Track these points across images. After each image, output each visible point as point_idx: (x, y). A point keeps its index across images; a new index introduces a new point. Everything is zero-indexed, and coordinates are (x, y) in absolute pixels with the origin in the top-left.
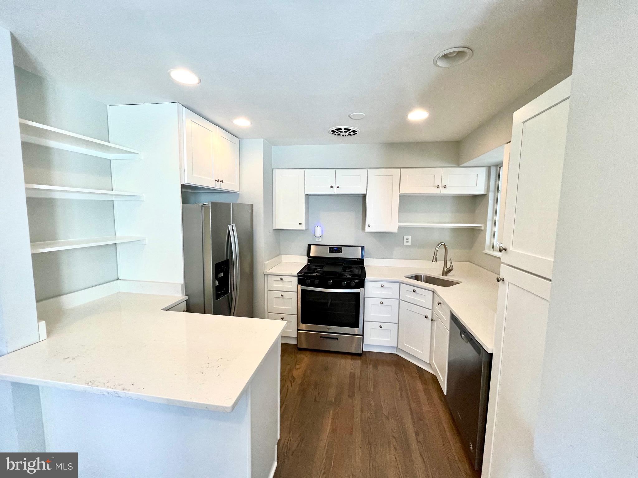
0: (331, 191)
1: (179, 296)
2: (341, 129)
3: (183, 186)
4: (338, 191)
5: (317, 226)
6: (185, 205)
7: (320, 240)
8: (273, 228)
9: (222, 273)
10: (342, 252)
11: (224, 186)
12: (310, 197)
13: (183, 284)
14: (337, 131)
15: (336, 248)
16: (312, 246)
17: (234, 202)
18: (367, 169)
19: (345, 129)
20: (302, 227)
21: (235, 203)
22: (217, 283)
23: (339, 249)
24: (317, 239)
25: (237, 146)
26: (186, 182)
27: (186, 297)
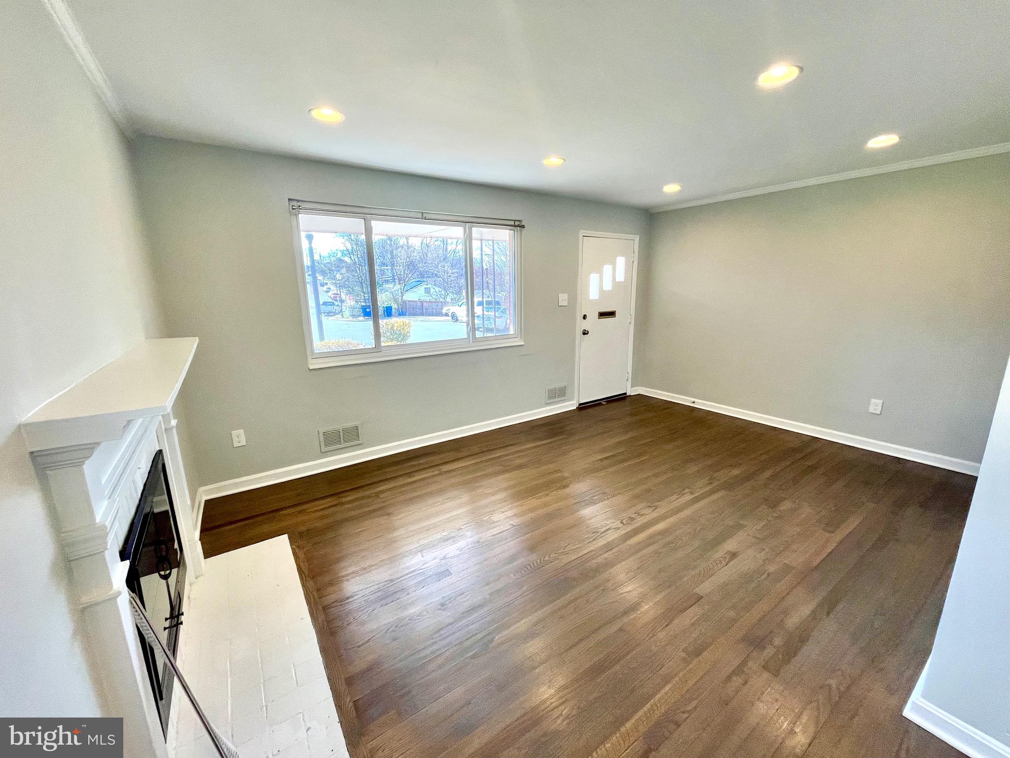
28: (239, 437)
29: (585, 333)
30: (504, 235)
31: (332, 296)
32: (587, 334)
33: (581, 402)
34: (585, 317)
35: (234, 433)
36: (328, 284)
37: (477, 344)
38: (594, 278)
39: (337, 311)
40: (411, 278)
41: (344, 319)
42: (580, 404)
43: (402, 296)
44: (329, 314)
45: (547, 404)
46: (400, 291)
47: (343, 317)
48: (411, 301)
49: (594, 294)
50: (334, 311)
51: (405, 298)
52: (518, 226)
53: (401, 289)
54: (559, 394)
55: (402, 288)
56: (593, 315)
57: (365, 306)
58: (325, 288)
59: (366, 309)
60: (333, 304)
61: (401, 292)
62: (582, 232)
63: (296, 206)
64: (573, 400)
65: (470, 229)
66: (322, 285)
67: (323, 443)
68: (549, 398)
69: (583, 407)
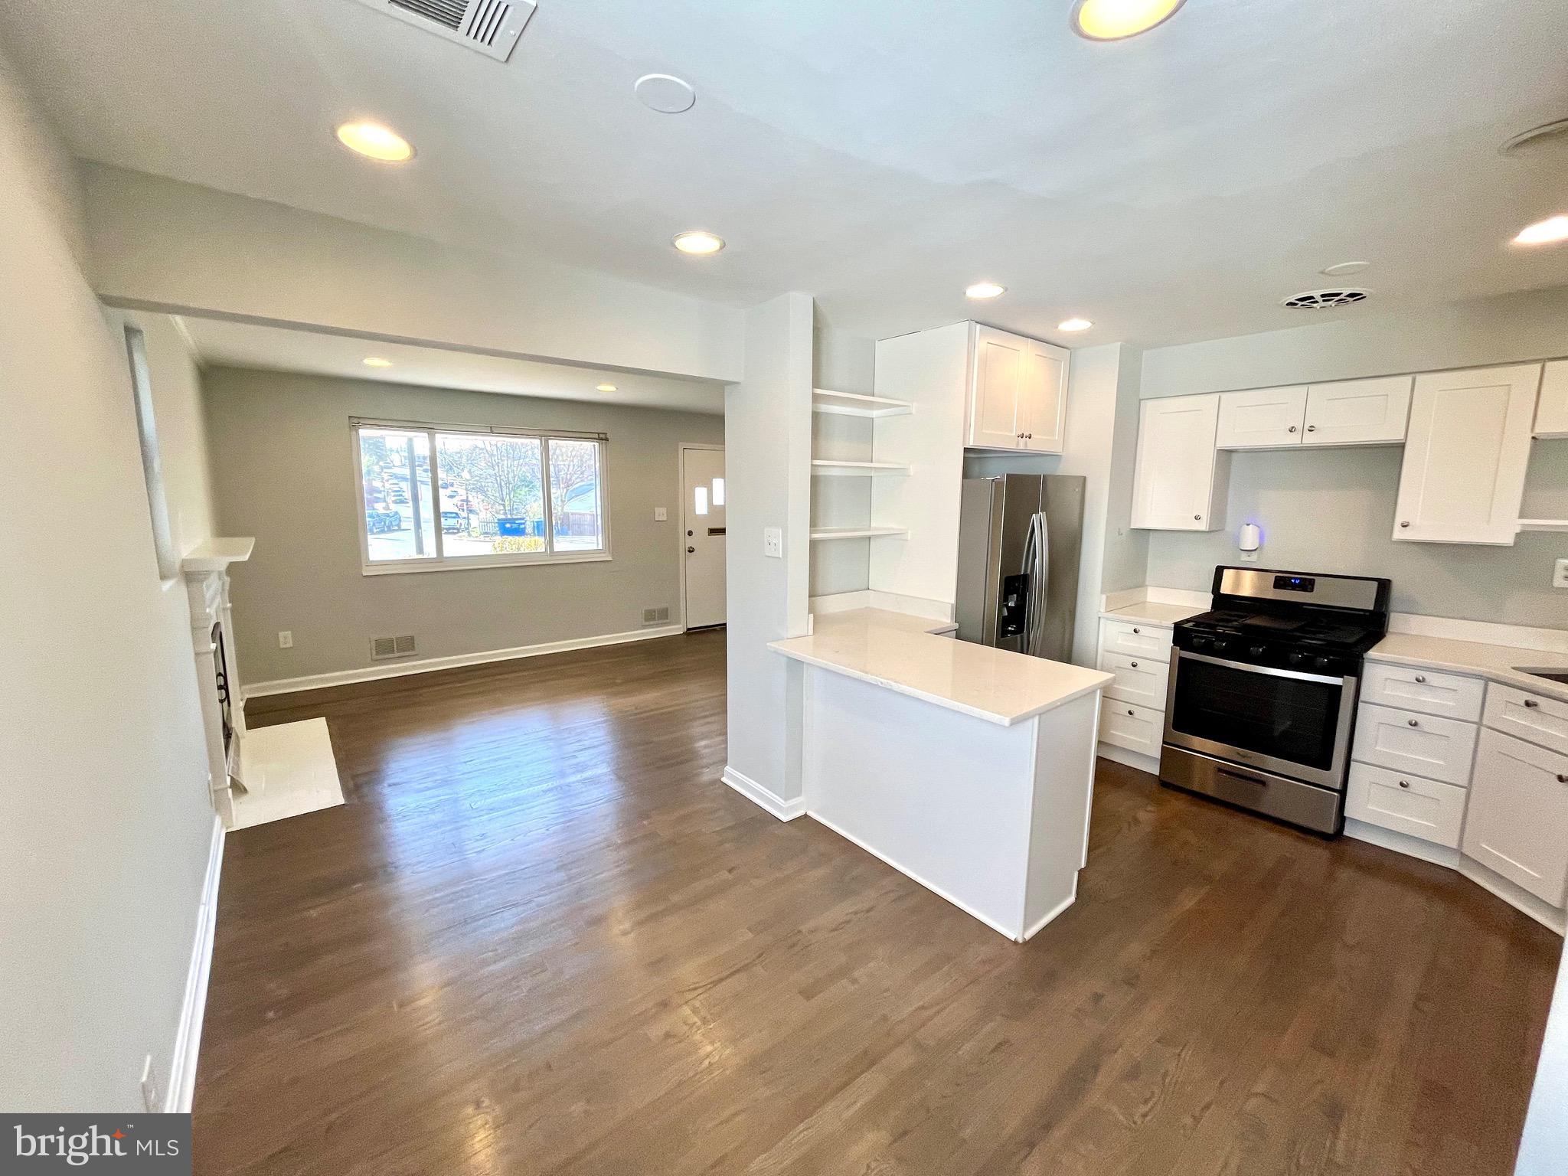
0: (1294, 440)
1: (947, 621)
2: (1312, 298)
3: (966, 450)
4: (1310, 440)
5: (1248, 525)
6: (966, 481)
7: (1254, 557)
8: (1130, 525)
9: (1015, 595)
10: (1312, 591)
11: (1032, 446)
12: (1235, 456)
13: (952, 605)
14: (1301, 303)
15: (1296, 579)
16: (1225, 571)
17: (1049, 473)
18: (1411, 375)
19: (1322, 296)
20: (1202, 526)
21: (1050, 476)
22: (1006, 613)
23: (1306, 582)
24: (1244, 554)
25: (1063, 366)
26: (971, 444)
27: (956, 626)
28: (286, 638)
29: (691, 550)
30: (589, 448)
31: (459, 503)
32: (692, 551)
33: (690, 626)
34: (690, 533)
35: (282, 634)
36: (455, 486)
37: (554, 558)
38: (701, 493)
39: (463, 527)
40: (578, 480)
41: (472, 539)
42: (689, 629)
43: (563, 507)
44: (452, 530)
45: (644, 627)
46: (560, 499)
47: (470, 535)
48: (575, 514)
49: (701, 508)
50: (458, 526)
51: (566, 509)
52: (602, 438)
53: (562, 496)
54: (661, 616)
55: (563, 494)
56: (701, 533)
57: (504, 520)
58: (448, 492)
59: (506, 523)
60: (457, 516)
61: (562, 500)
62: (681, 446)
63: (355, 422)
64: (678, 623)
65: (547, 442)
66: (445, 487)
67: (374, 652)
68: (647, 620)
69: (690, 632)
